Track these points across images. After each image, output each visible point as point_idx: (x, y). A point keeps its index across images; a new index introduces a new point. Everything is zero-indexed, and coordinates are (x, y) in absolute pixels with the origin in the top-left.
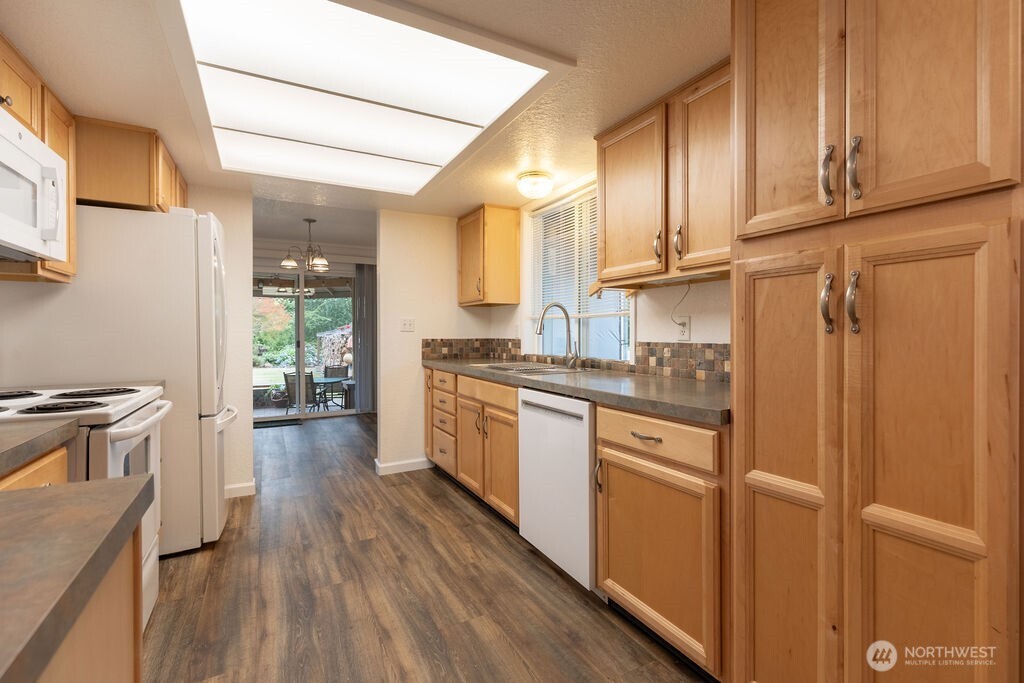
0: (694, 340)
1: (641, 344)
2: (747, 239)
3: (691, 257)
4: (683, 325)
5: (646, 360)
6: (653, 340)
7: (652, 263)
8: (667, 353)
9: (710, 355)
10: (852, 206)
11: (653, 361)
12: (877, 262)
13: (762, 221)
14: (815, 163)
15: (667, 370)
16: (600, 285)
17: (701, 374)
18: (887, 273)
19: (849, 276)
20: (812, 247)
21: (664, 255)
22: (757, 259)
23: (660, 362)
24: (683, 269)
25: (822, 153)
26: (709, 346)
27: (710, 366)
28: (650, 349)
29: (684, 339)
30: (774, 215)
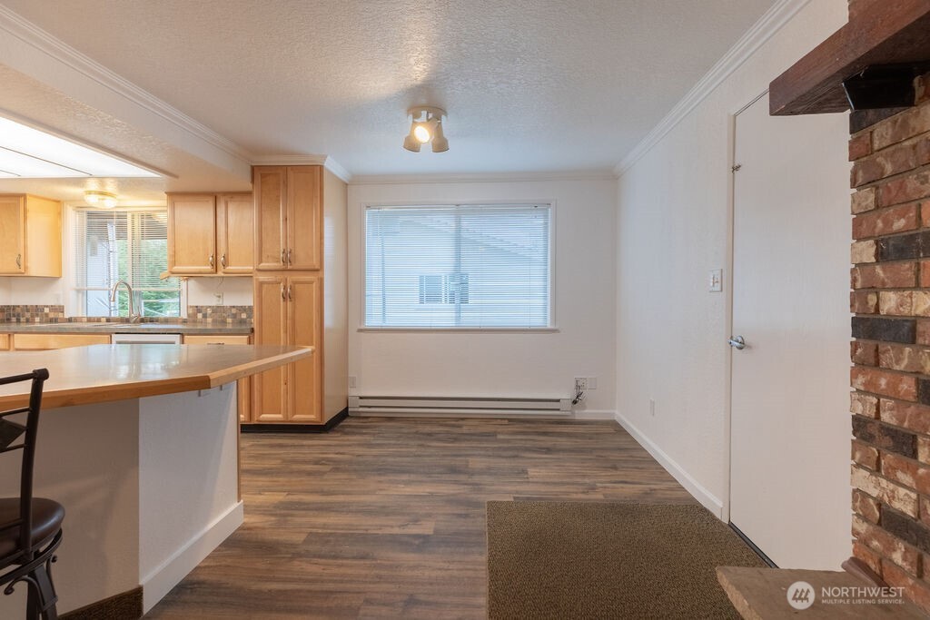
0: (225, 305)
1: (191, 307)
2: (259, 270)
3: (229, 268)
4: (219, 297)
5: (195, 315)
6: (200, 304)
7: (209, 268)
8: (209, 311)
9: (234, 311)
10: (289, 267)
11: (200, 316)
12: (295, 283)
13: (264, 265)
14: (279, 252)
15: (209, 320)
16: (169, 274)
17: (229, 320)
18: (297, 285)
19: (288, 285)
20: (280, 276)
21: (215, 264)
22: (263, 277)
23: (205, 316)
24: (224, 273)
25: (282, 251)
26: (234, 307)
27: (234, 316)
28: (198, 309)
29: (220, 304)
30: (267, 264)
